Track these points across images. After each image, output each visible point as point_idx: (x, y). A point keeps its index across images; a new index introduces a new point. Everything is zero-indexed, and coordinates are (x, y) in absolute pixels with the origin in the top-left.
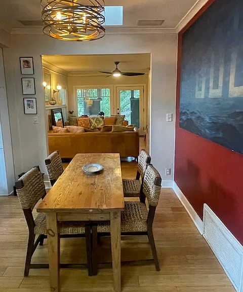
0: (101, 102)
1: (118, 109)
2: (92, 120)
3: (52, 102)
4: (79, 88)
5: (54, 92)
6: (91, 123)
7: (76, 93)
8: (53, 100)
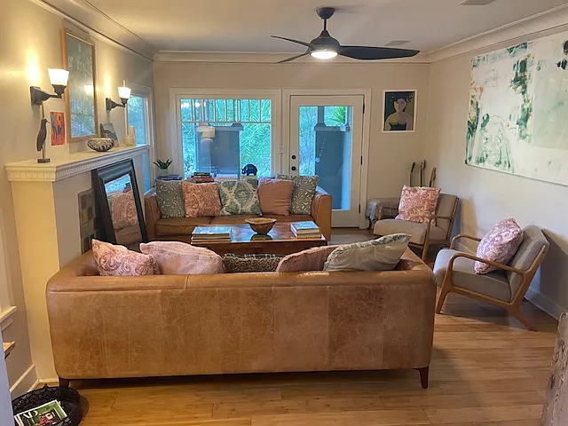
0: (241, 132)
1: (294, 157)
2: (225, 190)
3: (100, 141)
4: (186, 96)
5: (110, 105)
6: (221, 196)
7: (178, 110)
8: (103, 133)
